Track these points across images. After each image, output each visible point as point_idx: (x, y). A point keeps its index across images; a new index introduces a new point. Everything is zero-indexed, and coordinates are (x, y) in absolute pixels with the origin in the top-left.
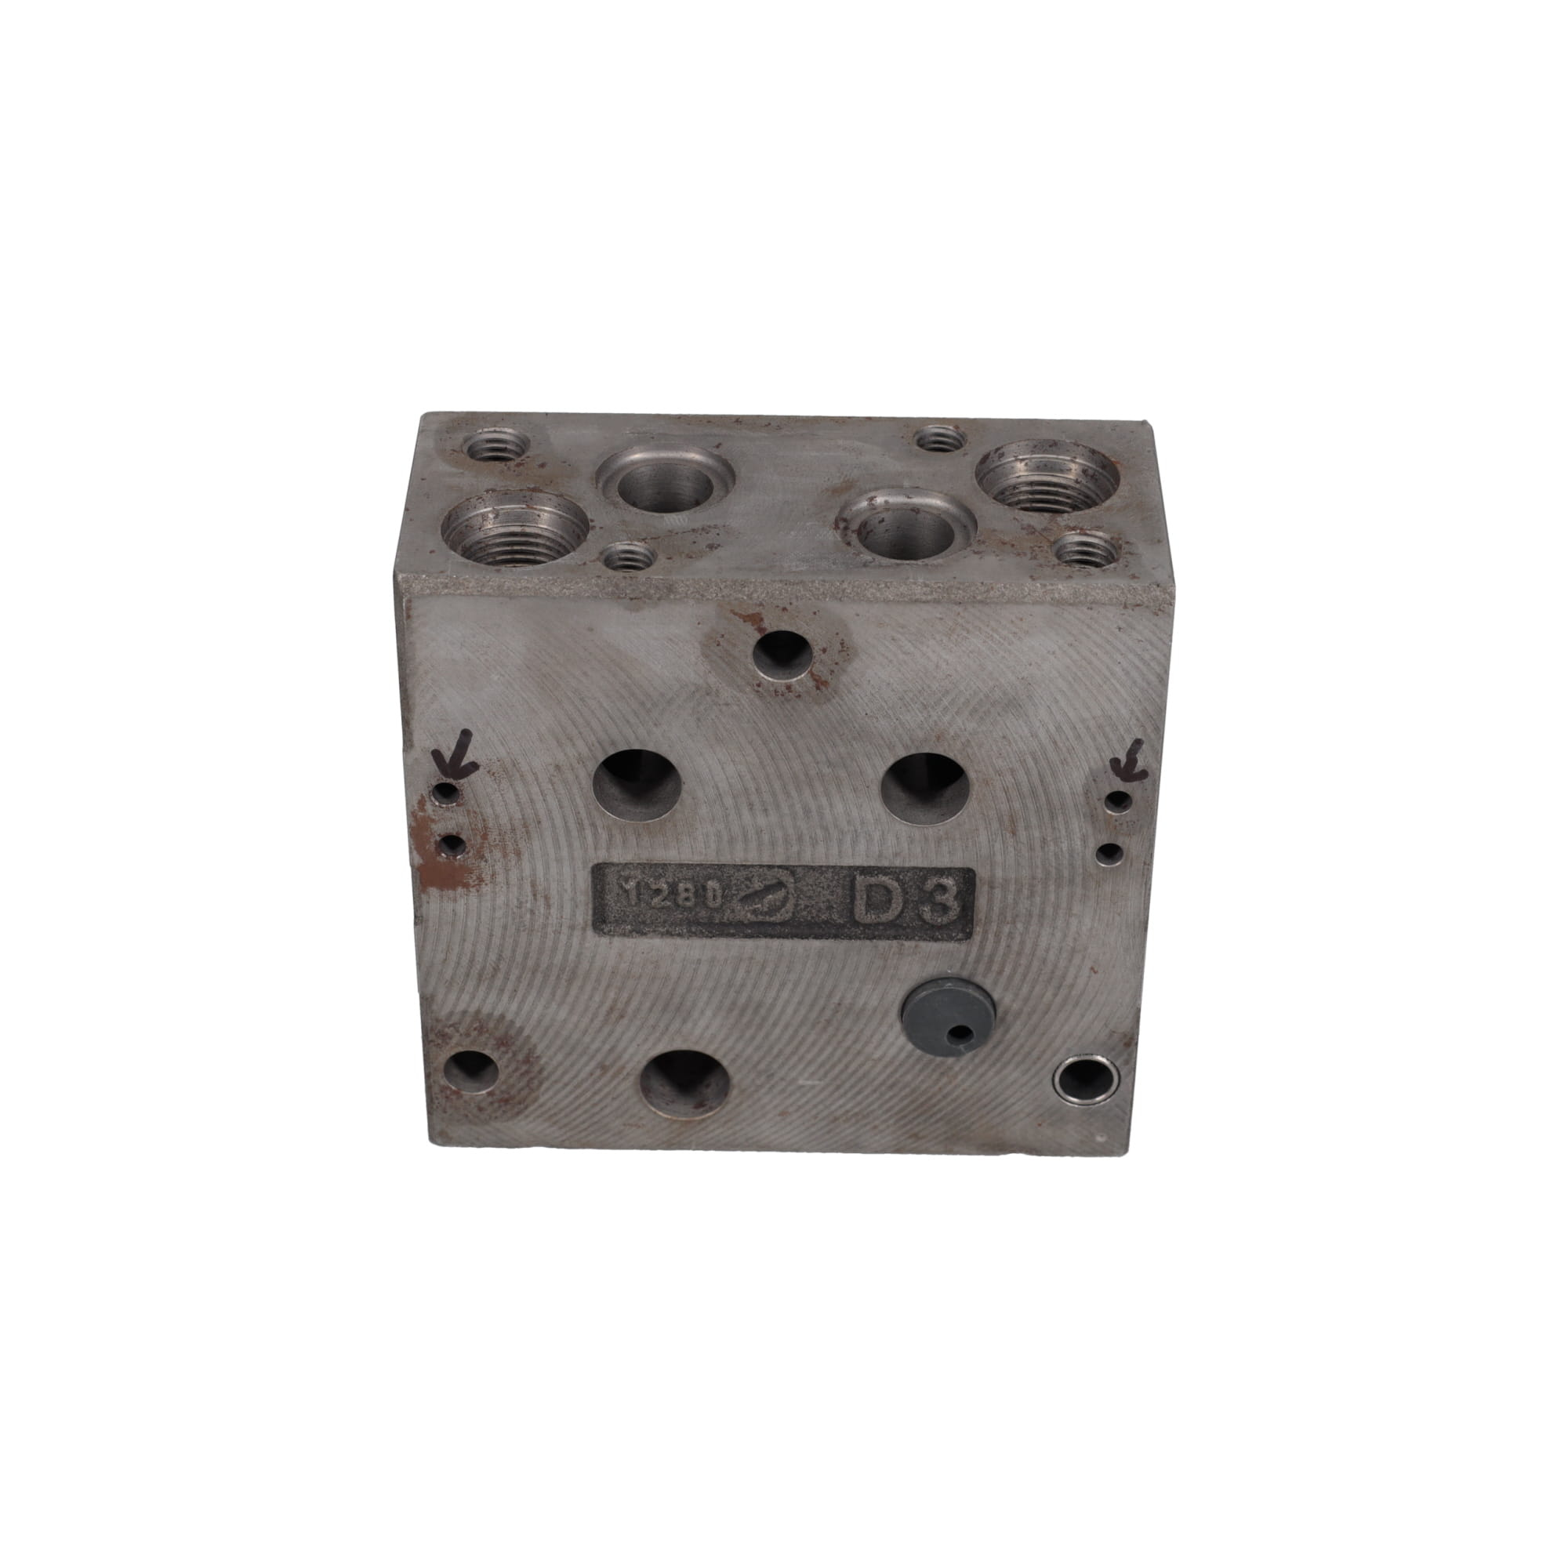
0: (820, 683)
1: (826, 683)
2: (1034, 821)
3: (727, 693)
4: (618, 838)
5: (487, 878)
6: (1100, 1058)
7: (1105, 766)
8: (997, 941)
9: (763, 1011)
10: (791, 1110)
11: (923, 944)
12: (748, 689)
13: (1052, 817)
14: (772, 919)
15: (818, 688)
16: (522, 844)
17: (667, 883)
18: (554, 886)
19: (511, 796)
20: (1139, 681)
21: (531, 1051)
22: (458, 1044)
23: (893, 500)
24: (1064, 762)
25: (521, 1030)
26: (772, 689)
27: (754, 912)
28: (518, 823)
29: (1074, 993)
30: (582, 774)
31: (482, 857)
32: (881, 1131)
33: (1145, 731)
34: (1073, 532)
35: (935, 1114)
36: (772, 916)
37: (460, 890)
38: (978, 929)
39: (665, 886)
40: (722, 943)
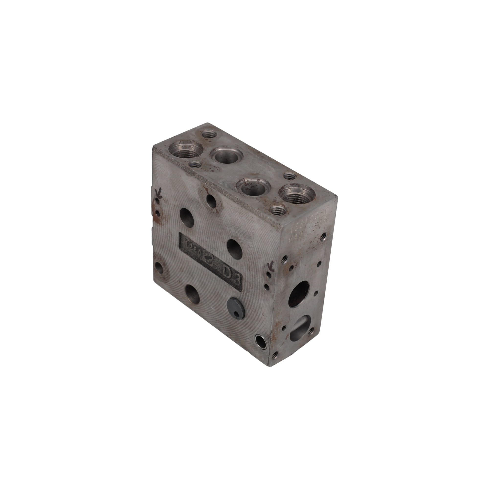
0: (217, 212)
1: (218, 212)
2: (253, 270)
3: (202, 205)
4: (183, 228)
5: (163, 224)
6: (263, 338)
7: (266, 264)
8: (246, 296)
9: (205, 285)
10: (210, 313)
11: (233, 288)
12: (205, 206)
13: (257, 271)
14: (209, 265)
15: (217, 213)
16: (168, 220)
17: (193, 245)
18: (173, 233)
19: (167, 207)
20: (273, 246)
21: (168, 270)
22: (157, 260)
23: (263, 182)
24: (259, 258)
25: (167, 263)
26: (209, 208)
27: (207, 261)
28: (168, 215)
29: (259, 318)
30: (178, 210)
31: (162, 219)
32: (224, 329)
33: (274, 259)
34: (282, 206)
35: (234, 331)
36: (209, 264)
37: (158, 224)
38: (243, 290)
39: (192, 245)
40: (199, 264)
